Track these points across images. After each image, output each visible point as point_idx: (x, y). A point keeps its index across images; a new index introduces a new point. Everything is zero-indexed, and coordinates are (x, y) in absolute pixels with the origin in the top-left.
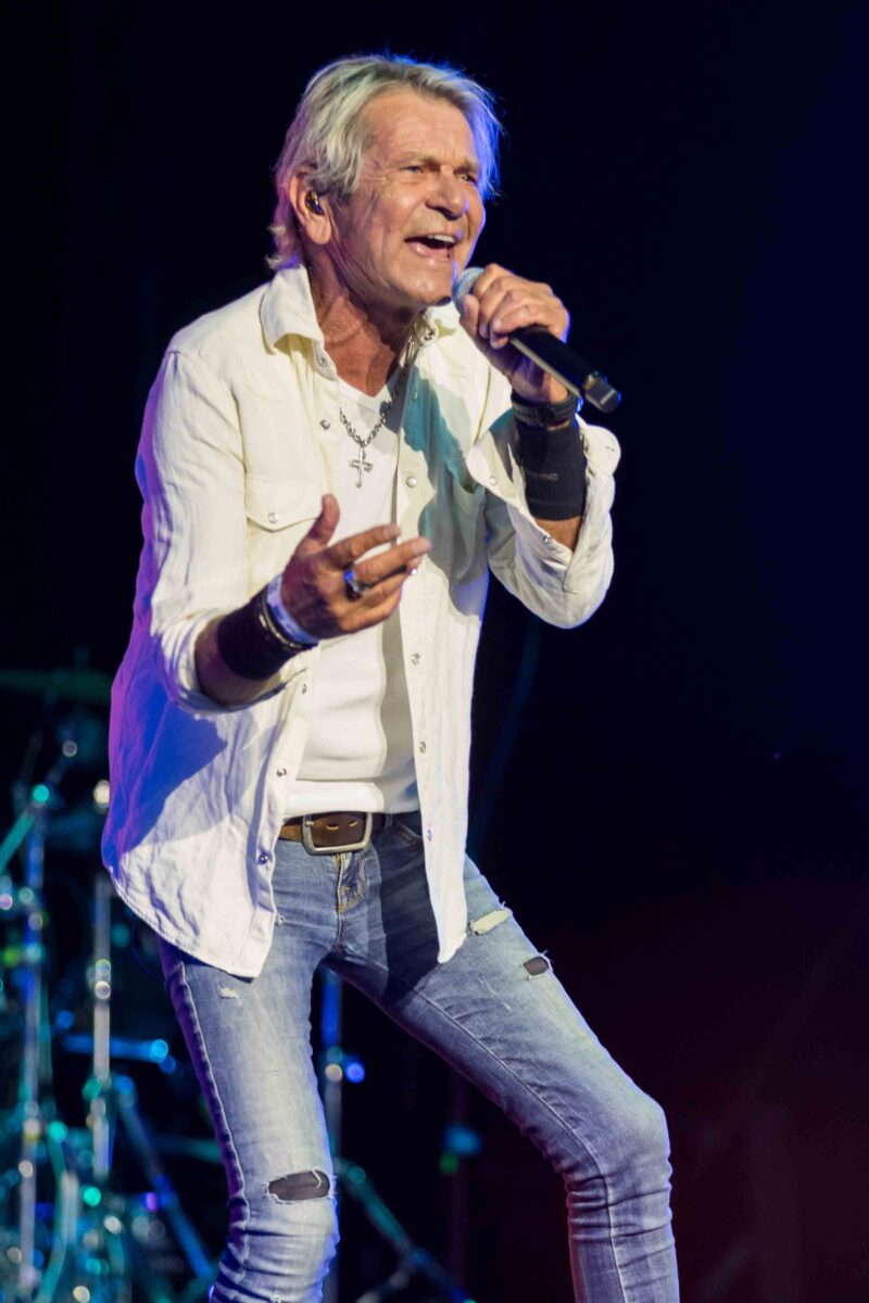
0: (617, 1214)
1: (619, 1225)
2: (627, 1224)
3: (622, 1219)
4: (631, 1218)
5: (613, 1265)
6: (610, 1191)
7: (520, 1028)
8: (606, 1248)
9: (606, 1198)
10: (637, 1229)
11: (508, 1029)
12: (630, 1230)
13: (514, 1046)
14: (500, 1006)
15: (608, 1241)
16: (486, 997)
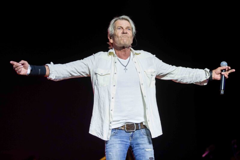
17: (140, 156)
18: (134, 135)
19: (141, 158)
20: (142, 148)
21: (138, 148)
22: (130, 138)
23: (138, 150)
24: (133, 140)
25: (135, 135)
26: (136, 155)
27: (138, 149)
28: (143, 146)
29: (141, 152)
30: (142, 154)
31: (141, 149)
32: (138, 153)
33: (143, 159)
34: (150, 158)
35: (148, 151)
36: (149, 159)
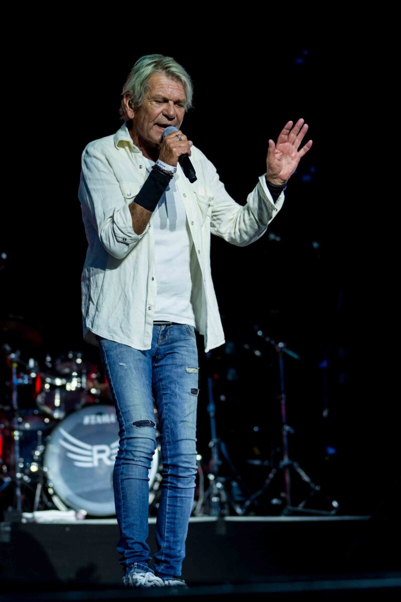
0: (171, 479)
1: (170, 483)
2: (173, 483)
3: (172, 481)
4: (175, 482)
5: (166, 496)
6: (170, 470)
7: (176, 406)
8: (166, 490)
9: (167, 472)
10: (176, 486)
11: (173, 404)
12: (173, 485)
13: (170, 410)
14: (176, 396)
15: (166, 487)
16: (174, 390)
17: (170, 383)
18: (168, 333)
19: (173, 386)
20: (180, 364)
21: (170, 362)
22: (160, 337)
23: (168, 368)
24: (164, 345)
25: (172, 333)
26: (161, 377)
27: (168, 365)
28: (182, 358)
29: (175, 372)
30: (176, 379)
31: (176, 364)
32: (168, 374)
33: (175, 388)
34: (192, 389)
35: (190, 372)
36: (190, 391)
